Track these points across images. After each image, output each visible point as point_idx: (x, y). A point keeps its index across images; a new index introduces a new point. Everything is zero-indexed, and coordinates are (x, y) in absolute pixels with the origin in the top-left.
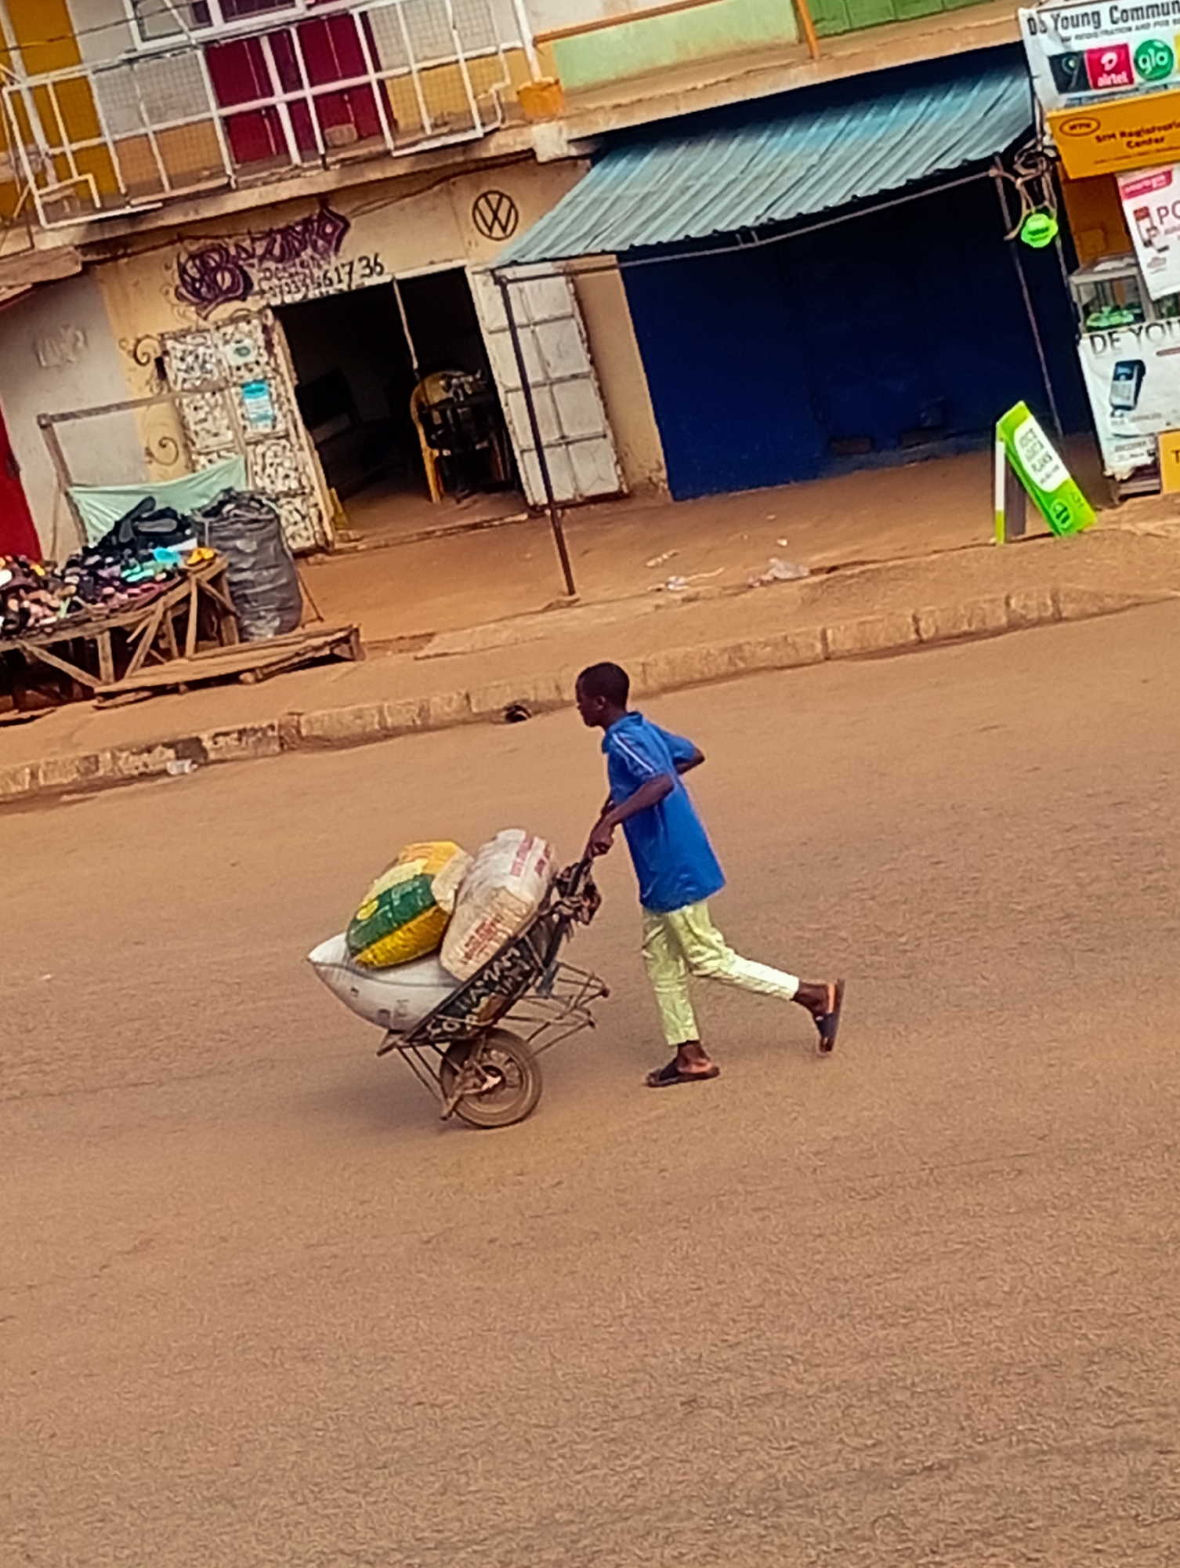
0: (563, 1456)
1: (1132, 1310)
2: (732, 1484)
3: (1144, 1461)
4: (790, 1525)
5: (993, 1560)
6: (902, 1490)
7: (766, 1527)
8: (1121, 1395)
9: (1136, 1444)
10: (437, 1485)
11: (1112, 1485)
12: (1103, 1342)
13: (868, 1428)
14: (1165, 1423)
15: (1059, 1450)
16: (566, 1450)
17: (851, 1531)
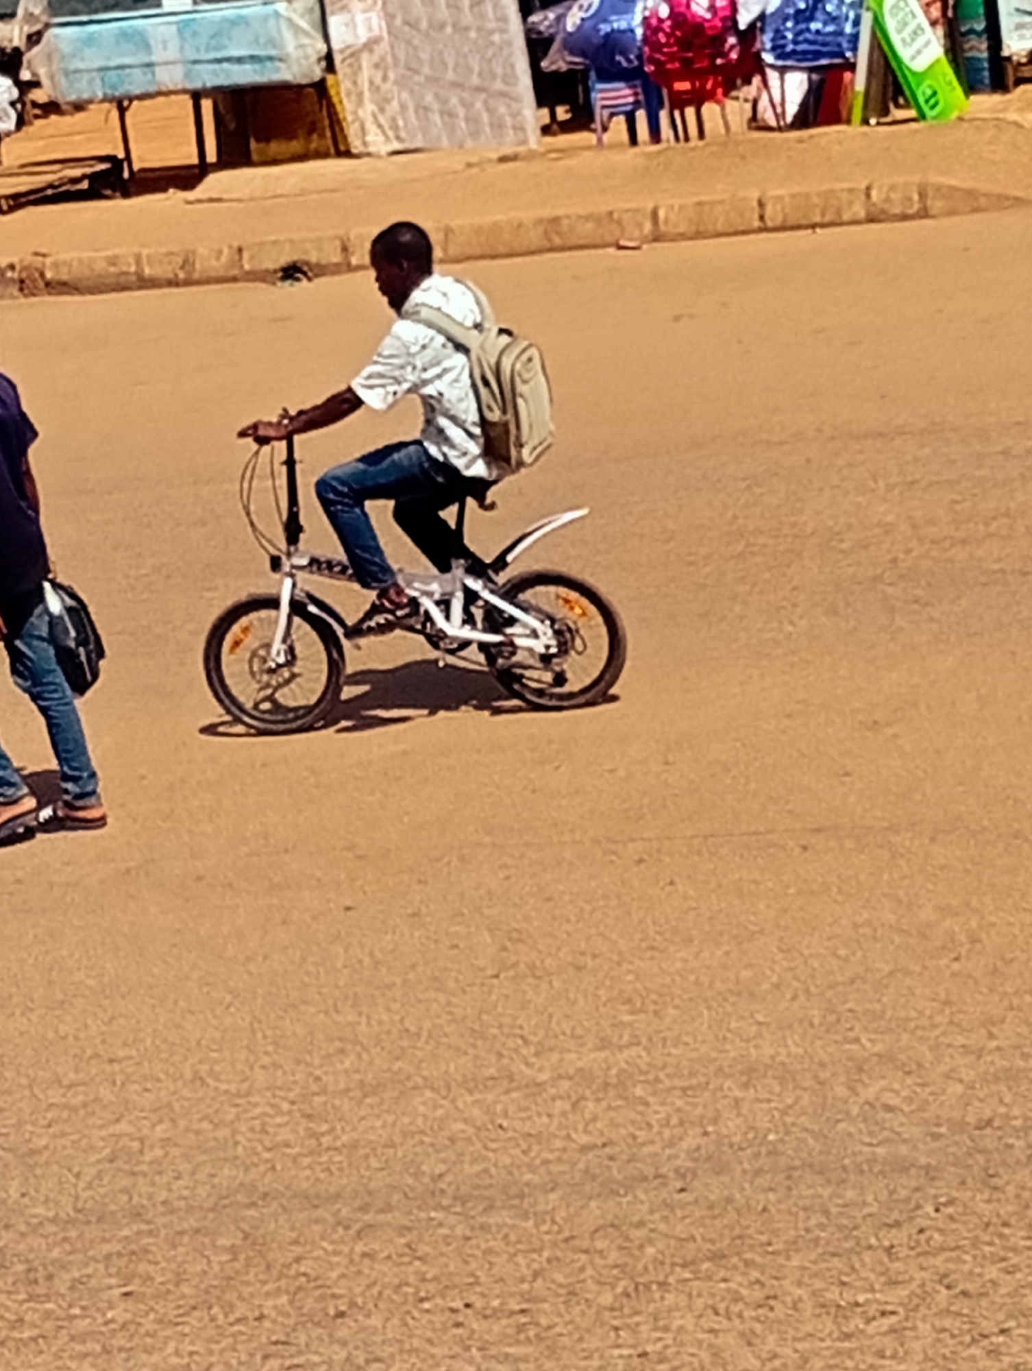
0: (252, 1130)
1: (913, 1014)
2: (441, 1176)
3: (904, 1185)
4: (500, 1227)
5: (723, 1285)
6: (629, 1198)
7: (472, 1228)
8: (889, 1108)
9: (903, 1167)
10: (107, 1151)
11: (866, 1211)
12: (878, 1048)
13: (599, 1125)
14: (935, 1145)
15: (811, 1166)
16: (257, 1122)
17: (566, 1240)
